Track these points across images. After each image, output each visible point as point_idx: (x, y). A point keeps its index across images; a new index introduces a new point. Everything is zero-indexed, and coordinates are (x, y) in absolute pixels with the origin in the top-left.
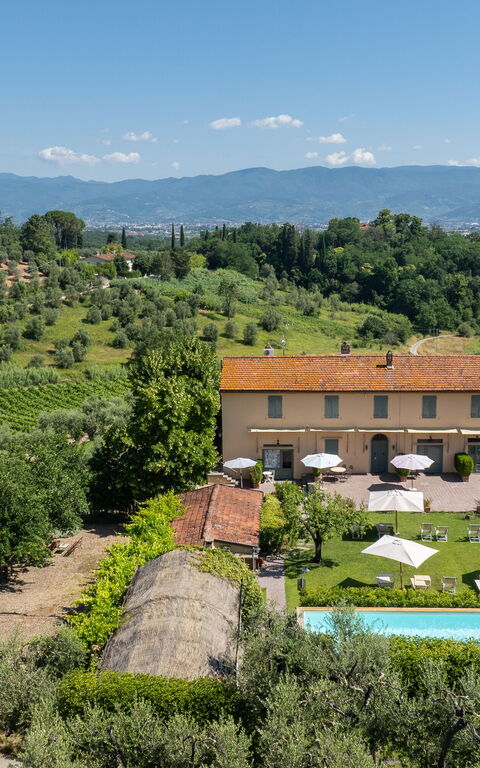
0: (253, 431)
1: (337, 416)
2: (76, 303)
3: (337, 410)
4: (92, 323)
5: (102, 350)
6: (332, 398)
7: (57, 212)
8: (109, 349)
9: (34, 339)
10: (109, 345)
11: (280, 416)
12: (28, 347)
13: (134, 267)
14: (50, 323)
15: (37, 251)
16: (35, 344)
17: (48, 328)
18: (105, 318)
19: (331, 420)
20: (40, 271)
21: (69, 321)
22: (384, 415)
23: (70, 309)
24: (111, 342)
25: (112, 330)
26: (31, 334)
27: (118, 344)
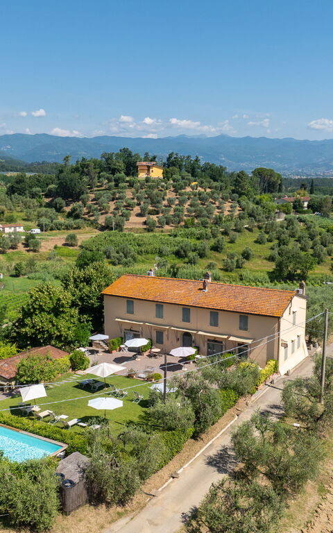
0: (117, 320)
1: (162, 317)
2: (256, 229)
3: (162, 314)
4: (260, 243)
5: (260, 262)
6: (160, 305)
7: (261, 169)
8: (265, 261)
9: (217, 251)
10: (266, 259)
11: (133, 313)
12: (212, 256)
13: (308, 207)
14: (232, 242)
15: (241, 194)
16: (217, 255)
17: (229, 245)
18: (270, 241)
19: (160, 319)
20: (240, 207)
21: (246, 241)
22: (188, 321)
23: (250, 233)
24: (268, 257)
25: (272, 249)
26: (216, 248)
27: (271, 259)
